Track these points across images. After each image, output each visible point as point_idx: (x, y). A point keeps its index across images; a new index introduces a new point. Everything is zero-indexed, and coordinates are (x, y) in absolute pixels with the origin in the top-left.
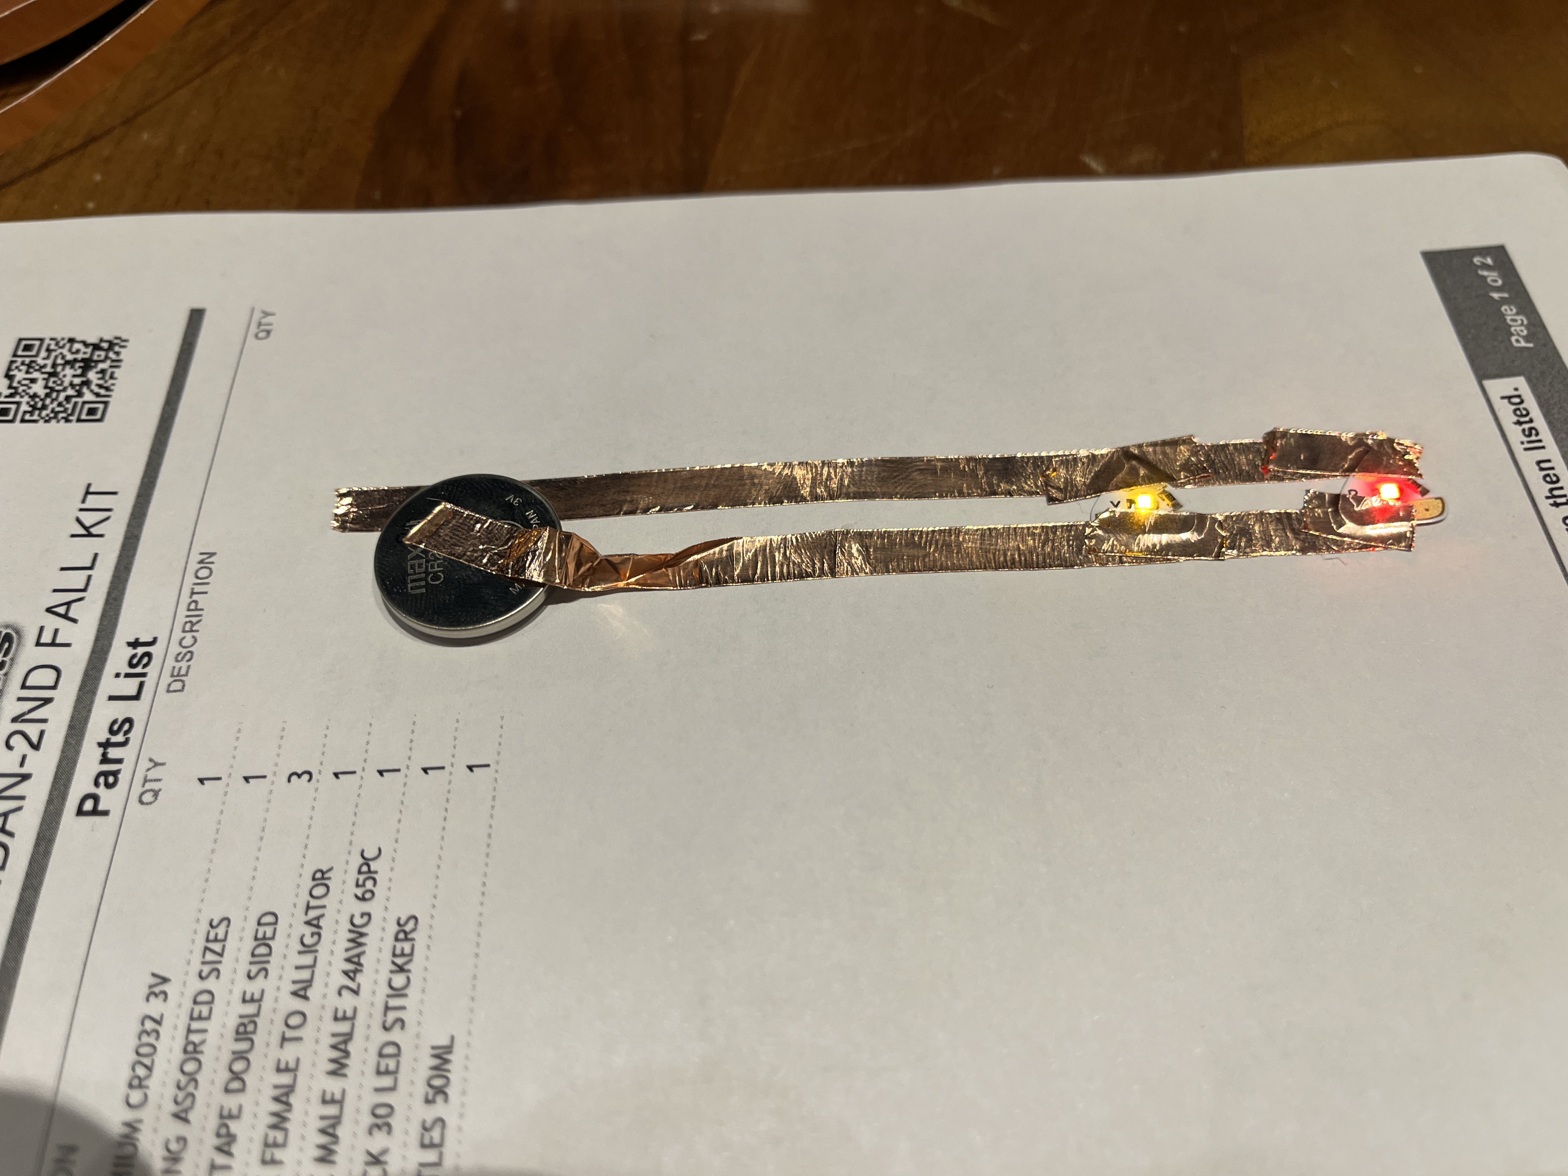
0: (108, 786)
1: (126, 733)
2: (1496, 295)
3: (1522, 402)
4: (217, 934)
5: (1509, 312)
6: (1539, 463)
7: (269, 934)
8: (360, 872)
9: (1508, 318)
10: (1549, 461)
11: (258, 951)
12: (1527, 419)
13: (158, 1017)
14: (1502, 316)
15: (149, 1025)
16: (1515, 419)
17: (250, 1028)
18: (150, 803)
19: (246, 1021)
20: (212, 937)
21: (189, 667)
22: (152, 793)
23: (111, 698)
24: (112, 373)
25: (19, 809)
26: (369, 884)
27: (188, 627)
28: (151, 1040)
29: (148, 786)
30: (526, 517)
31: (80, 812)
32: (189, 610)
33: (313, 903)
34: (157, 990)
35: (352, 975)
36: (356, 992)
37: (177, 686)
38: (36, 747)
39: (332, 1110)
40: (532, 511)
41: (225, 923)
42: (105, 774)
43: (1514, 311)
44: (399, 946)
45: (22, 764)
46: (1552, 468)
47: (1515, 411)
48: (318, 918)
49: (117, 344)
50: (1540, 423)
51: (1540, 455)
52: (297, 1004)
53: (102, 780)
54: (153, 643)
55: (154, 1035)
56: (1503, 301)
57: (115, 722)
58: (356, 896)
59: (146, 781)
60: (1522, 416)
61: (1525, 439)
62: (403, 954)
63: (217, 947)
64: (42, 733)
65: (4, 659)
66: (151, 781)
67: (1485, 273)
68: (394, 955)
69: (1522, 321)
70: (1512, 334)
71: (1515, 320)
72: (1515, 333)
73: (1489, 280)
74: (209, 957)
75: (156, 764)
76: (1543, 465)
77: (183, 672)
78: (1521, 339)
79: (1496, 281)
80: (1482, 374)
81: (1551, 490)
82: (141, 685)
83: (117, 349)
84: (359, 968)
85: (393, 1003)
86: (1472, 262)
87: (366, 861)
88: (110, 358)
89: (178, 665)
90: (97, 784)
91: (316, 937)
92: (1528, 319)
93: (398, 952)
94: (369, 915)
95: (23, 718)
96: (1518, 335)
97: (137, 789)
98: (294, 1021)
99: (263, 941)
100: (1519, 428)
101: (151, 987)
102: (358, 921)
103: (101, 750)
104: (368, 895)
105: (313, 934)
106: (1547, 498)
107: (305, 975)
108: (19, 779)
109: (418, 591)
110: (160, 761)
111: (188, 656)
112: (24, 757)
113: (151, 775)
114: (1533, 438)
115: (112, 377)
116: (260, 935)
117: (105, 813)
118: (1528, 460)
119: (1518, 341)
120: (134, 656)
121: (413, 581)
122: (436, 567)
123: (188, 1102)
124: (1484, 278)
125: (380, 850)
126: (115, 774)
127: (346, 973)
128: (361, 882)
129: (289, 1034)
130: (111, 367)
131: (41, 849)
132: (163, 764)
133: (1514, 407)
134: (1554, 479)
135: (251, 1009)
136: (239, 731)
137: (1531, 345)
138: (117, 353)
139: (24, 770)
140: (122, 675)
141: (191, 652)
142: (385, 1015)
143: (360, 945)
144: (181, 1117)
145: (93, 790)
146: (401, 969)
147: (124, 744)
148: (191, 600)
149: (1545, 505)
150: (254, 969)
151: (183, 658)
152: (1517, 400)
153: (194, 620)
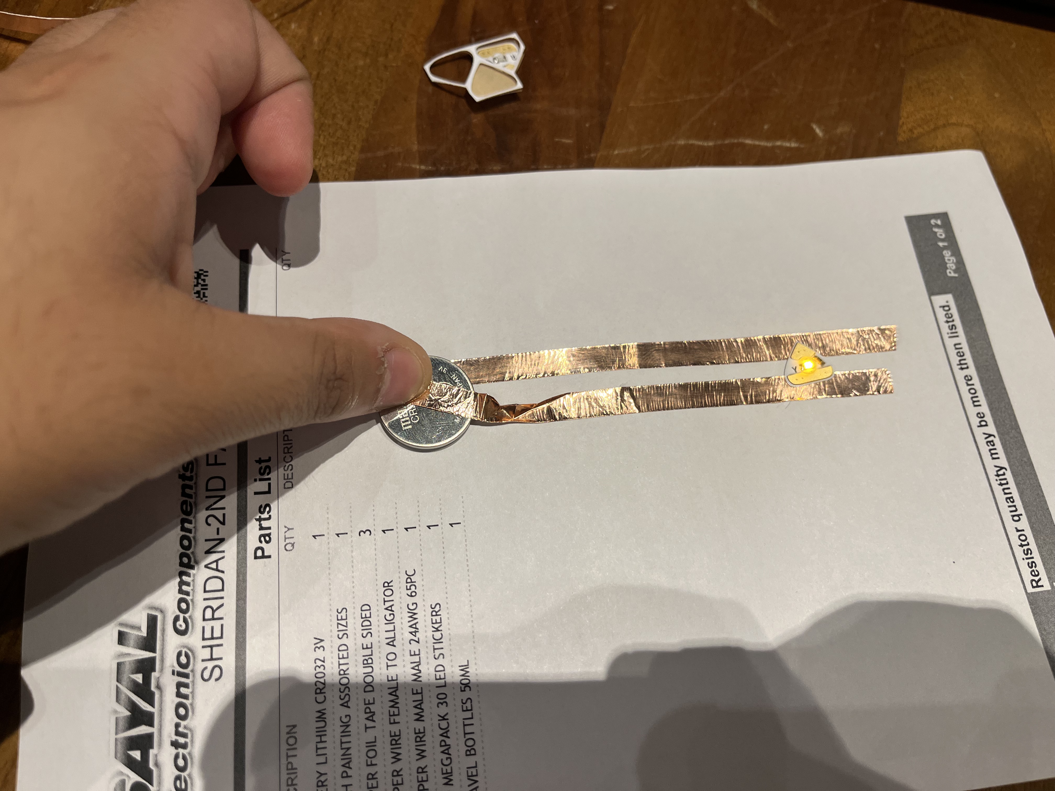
0: (267, 542)
1: (269, 512)
2: (941, 244)
3: (949, 309)
4: (342, 616)
5: (947, 254)
6: (955, 345)
7: (368, 615)
8: (407, 583)
9: (946, 258)
10: (960, 344)
11: (365, 624)
12: (951, 320)
13: (323, 660)
14: (943, 257)
15: (319, 663)
16: (945, 319)
17: (370, 661)
18: (291, 550)
19: (367, 658)
20: (340, 618)
21: (292, 473)
22: (291, 545)
23: (256, 493)
24: (204, 293)
25: (223, 558)
26: (413, 588)
27: (286, 451)
28: (321, 669)
29: (288, 541)
30: (452, 379)
31: (256, 557)
32: (284, 440)
33: (387, 599)
34: (318, 645)
35: (414, 634)
36: (418, 642)
37: (290, 485)
38: (223, 523)
39: (418, 697)
40: (454, 375)
41: (344, 610)
42: (264, 536)
43: (950, 253)
44: (434, 618)
45: (218, 533)
46: (961, 348)
47: (946, 315)
48: (391, 606)
49: (202, 274)
50: (958, 322)
51: (956, 340)
52: (391, 649)
53: (262, 539)
54: (269, 460)
55: (322, 667)
56: (945, 248)
57: (261, 507)
58: (408, 595)
59: (285, 538)
60: (949, 318)
61: (950, 331)
62: (436, 623)
63: (343, 622)
64: (224, 515)
65: (192, 474)
66: (288, 538)
67: (936, 230)
68: (433, 623)
69: (953, 260)
70: (947, 268)
71: (949, 260)
72: (948, 267)
73: (938, 234)
74: (341, 628)
75: (289, 529)
76: (957, 346)
77: (290, 476)
78: (952, 272)
79: (941, 235)
80: (932, 292)
81: (960, 360)
82: (269, 484)
83: (202, 277)
84: (417, 630)
85: (437, 646)
86: (930, 222)
87: (409, 577)
88: (200, 284)
89: (286, 473)
90: (261, 542)
91: (392, 616)
92: (956, 258)
93: (434, 621)
94: (416, 604)
95: (211, 508)
96: (951, 269)
97: (282, 544)
98: (392, 657)
99: (366, 618)
100: (947, 325)
101: (315, 644)
102: (412, 607)
103: (258, 523)
104: (413, 594)
105: (390, 615)
106: (958, 365)
107: (391, 634)
108: (219, 541)
109: (408, 427)
110: (290, 527)
111: (290, 467)
112: (218, 529)
113: (288, 535)
114: (954, 331)
115: (204, 296)
116: (364, 616)
117: (269, 557)
118: (950, 343)
119: (950, 273)
120: (261, 468)
121: (403, 422)
122: (413, 413)
123: (347, 699)
124: (936, 233)
125: (414, 570)
126: (269, 535)
127: (411, 633)
128: (408, 588)
129: (390, 663)
130: (202, 289)
131: (241, 578)
132: (292, 529)
133: (945, 313)
134: (962, 354)
135: (368, 652)
136: (328, 508)
137: (956, 275)
138: (204, 280)
139: (220, 536)
140: (258, 480)
141: (292, 465)
142: (434, 652)
143: (415, 619)
144: (345, 705)
145: (260, 545)
146: (437, 630)
147: (270, 518)
148: (284, 435)
149: (956, 368)
150: (365, 633)
151: (288, 468)
152: (947, 308)
153: (289, 446)
